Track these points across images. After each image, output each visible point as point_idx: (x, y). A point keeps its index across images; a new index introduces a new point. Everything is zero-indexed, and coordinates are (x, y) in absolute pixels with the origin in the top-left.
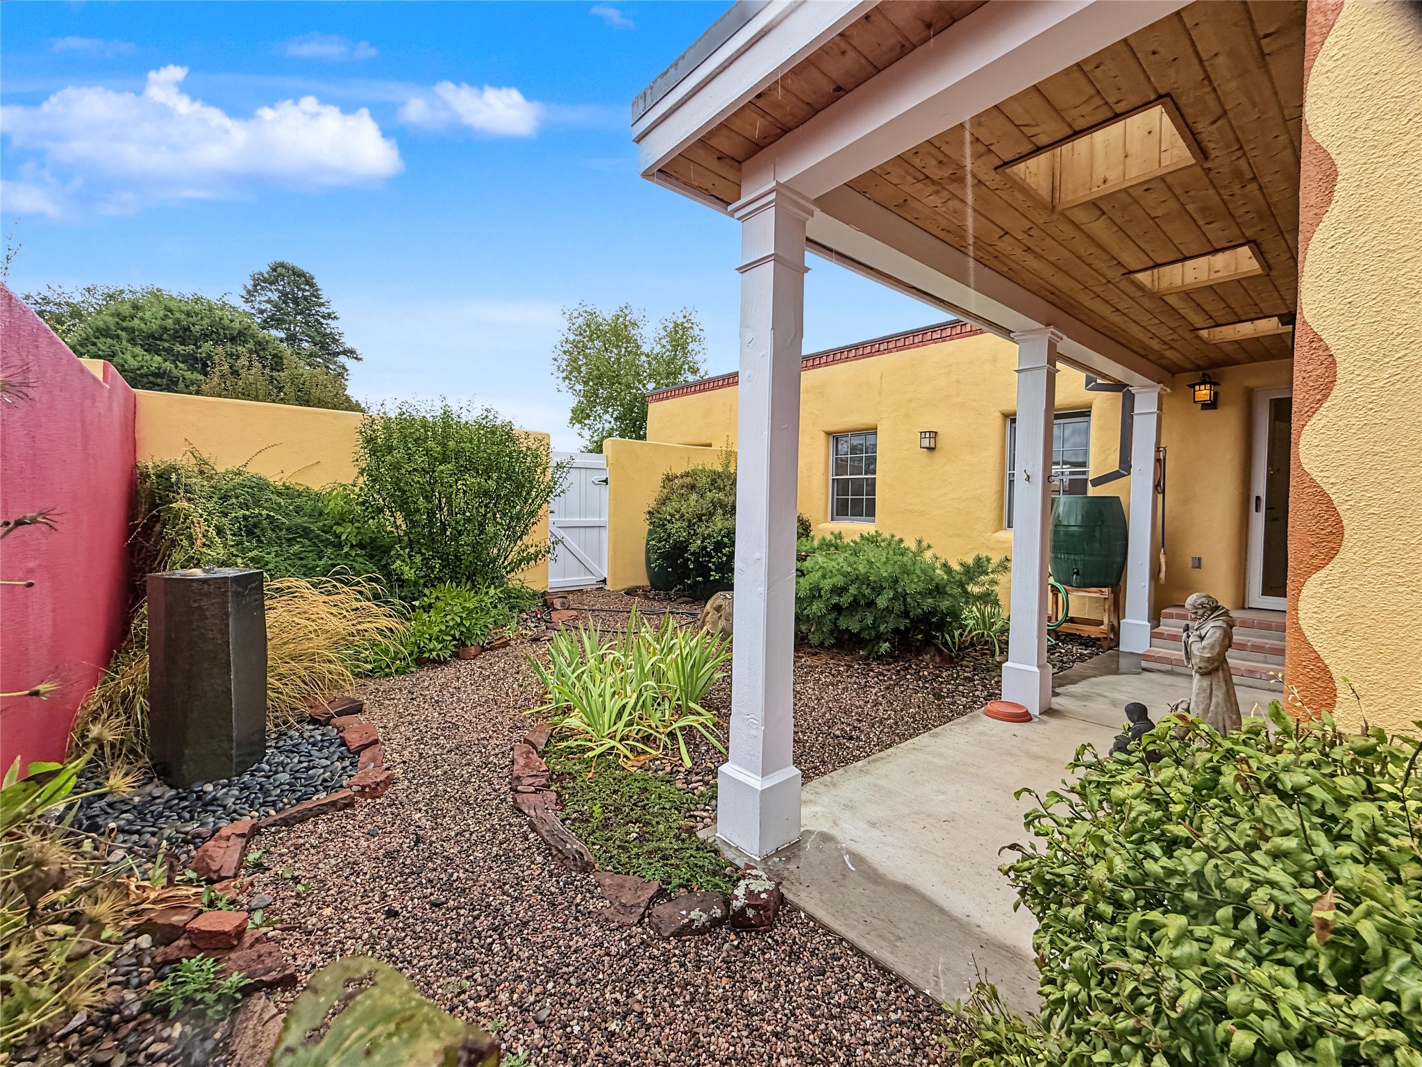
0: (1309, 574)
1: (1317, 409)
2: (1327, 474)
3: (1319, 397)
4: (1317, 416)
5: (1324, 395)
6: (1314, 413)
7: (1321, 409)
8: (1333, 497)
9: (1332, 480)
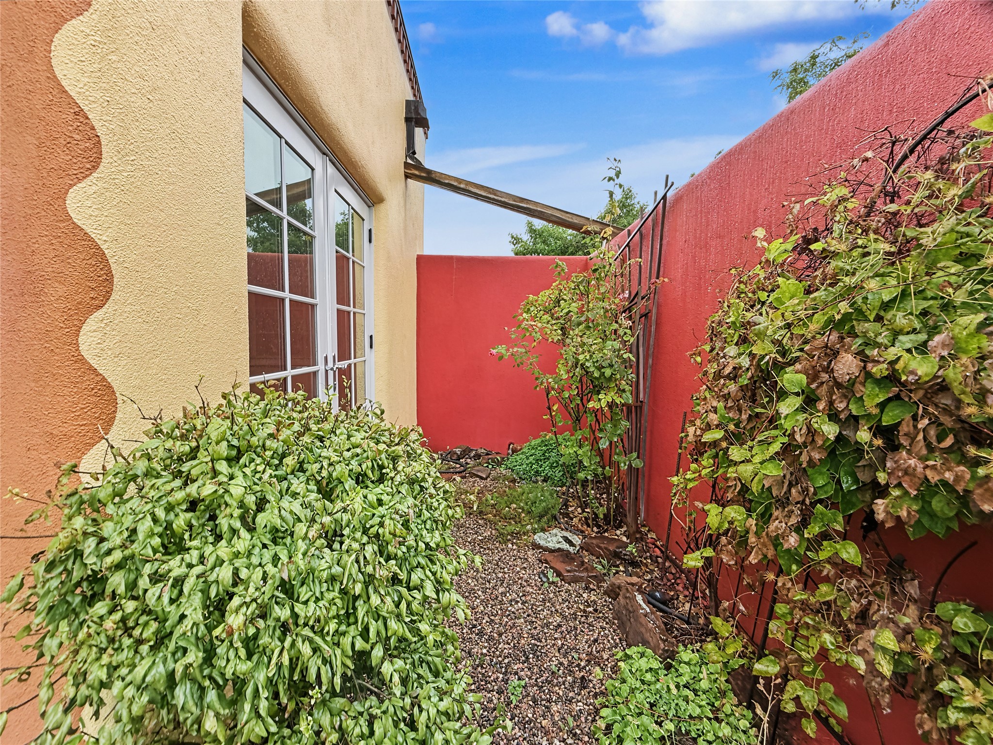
0: (91, 313)
1: (87, 176)
2: (99, 232)
3: (88, 166)
4: (88, 181)
5: (93, 167)
6: (84, 178)
7: (91, 177)
8: (106, 251)
9: (105, 238)
